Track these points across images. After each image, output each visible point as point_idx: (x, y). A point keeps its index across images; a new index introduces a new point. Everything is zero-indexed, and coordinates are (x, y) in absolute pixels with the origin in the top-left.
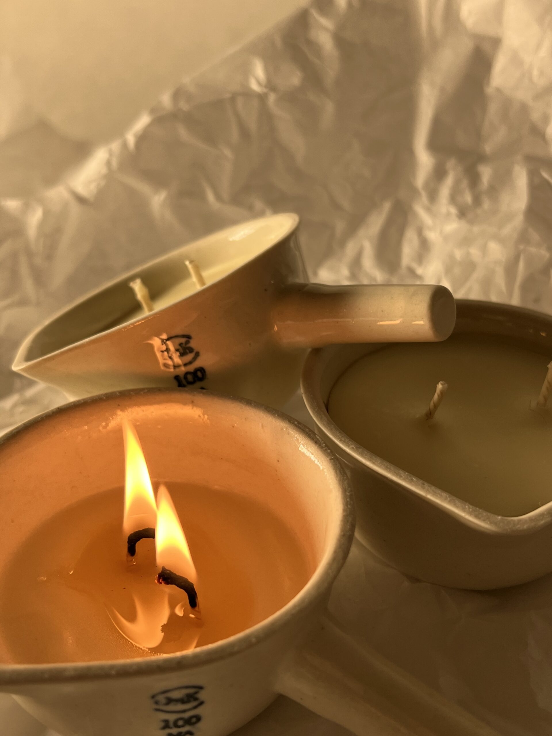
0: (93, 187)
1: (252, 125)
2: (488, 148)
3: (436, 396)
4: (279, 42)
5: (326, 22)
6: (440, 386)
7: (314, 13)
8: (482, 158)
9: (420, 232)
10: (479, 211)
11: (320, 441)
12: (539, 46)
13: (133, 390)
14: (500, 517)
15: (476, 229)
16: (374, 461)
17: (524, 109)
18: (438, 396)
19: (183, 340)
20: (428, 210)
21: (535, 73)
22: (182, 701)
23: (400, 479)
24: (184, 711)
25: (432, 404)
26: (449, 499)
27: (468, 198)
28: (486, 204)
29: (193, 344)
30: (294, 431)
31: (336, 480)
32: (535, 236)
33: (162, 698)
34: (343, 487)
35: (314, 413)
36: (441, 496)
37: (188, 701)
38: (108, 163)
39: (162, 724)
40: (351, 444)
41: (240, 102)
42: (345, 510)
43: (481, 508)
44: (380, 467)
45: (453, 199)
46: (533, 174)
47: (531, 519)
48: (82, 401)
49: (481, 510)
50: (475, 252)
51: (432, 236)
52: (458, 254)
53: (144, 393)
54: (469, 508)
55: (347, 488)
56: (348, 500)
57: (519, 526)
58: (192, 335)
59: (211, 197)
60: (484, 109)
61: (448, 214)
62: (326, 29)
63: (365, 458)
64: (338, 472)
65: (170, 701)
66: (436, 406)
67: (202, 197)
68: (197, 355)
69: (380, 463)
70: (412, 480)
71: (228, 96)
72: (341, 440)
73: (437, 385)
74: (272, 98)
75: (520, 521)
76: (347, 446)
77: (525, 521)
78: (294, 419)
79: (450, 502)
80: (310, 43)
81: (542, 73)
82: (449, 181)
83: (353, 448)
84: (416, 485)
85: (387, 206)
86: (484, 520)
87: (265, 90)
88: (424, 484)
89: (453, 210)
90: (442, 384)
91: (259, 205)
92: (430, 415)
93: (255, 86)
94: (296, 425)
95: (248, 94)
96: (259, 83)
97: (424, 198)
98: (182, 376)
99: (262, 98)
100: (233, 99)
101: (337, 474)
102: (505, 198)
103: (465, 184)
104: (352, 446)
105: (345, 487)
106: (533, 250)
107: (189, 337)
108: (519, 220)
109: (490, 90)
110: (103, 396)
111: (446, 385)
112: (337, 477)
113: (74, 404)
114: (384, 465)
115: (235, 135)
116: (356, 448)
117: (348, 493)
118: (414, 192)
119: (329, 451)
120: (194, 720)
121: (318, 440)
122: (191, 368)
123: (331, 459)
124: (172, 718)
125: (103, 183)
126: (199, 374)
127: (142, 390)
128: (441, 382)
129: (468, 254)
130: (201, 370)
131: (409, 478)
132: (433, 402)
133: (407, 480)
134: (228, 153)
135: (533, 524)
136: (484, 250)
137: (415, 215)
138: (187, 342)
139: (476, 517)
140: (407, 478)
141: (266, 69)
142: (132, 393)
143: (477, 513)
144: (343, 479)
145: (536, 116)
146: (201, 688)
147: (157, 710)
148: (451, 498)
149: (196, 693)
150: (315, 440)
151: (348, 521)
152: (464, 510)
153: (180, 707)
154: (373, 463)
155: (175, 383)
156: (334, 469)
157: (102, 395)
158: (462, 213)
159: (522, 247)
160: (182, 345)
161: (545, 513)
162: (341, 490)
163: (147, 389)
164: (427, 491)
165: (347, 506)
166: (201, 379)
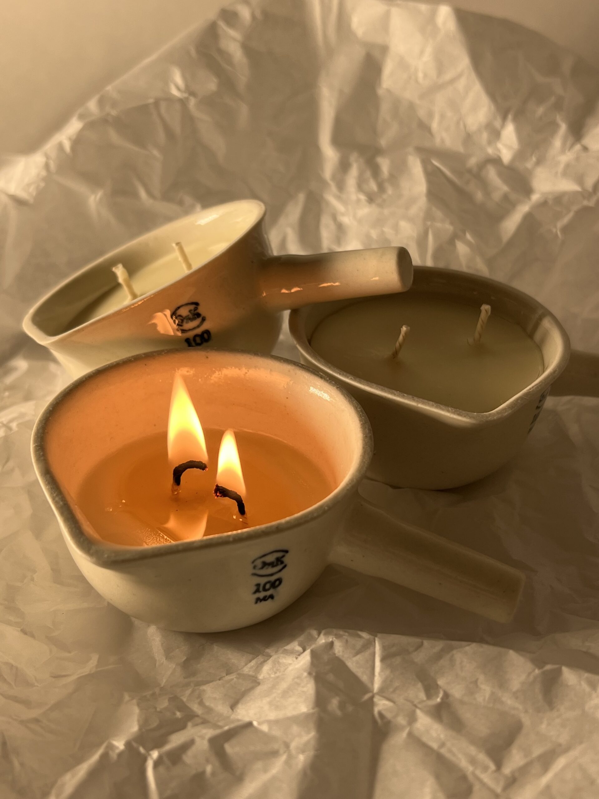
0: (32, 189)
1: (177, 128)
2: (383, 142)
3: (401, 337)
4: (193, 52)
5: (232, 33)
6: (404, 329)
7: (222, 24)
8: (378, 151)
9: (334, 218)
10: (385, 196)
11: (323, 376)
12: (422, 52)
13: (155, 352)
14: (475, 414)
15: (386, 212)
16: (371, 386)
17: (412, 107)
18: (403, 337)
19: (192, 307)
20: (339, 198)
21: (420, 75)
22: (272, 565)
23: (395, 396)
24: (272, 575)
25: (398, 344)
26: (435, 406)
27: (373, 186)
28: (390, 191)
29: (201, 310)
30: (301, 371)
31: (346, 401)
32: (438, 214)
33: (259, 563)
34: (353, 405)
35: (312, 357)
36: (429, 404)
37: (277, 565)
38: (47, 166)
39: (254, 588)
40: (350, 376)
41: (163, 106)
42: (360, 421)
43: (460, 409)
44: (377, 389)
45: (360, 187)
46: (425, 163)
47: (498, 413)
48: (115, 363)
49: (460, 410)
50: (388, 230)
51: (346, 220)
52: (374, 234)
53: (165, 353)
54: (452, 410)
55: (356, 406)
56: (361, 413)
57: (490, 418)
58: (199, 302)
59: (143, 194)
60: (377, 107)
61: (359, 200)
62: (234, 40)
63: (363, 384)
64: (346, 396)
65: (265, 564)
66: (401, 346)
67: (135, 195)
68: (204, 319)
69: (376, 387)
70: (404, 396)
71: (151, 101)
72: (340, 374)
73: (401, 329)
74: (192, 102)
75: (490, 414)
76: (346, 377)
77: (494, 415)
78: (297, 362)
79: (437, 407)
80: (220, 51)
81: (425, 76)
82: (354, 171)
83: (351, 378)
84: (408, 399)
85: (301, 197)
86: (465, 416)
87: (186, 95)
88: (413, 398)
89: (362, 197)
90: (405, 327)
91: (188, 200)
92: (395, 354)
93: (175, 92)
94: (300, 367)
95: (170, 99)
96: (178, 88)
97: (333, 187)
98: (191, 339)
99: (183, 102)
100: (157, 104)
101: (345, 397)
102: (405, 184)
103: (368, 174)
104: (350, 377)
105: (355, 405)
106: (439, 225)
107: (197, 304)
108: (422, 201)
109: (380, 92)
110: (131, 358)
111: (409, 328)
112: (346, 399)
113: (109, 366)
114: (380, 388)
115: (161, 136)
116: (354, 378)
117: (359, 409)
118: (323, 183)
119: (334, 382)
120: (277, 583)
121: (322, 375)
122: (199, 331)
123: (337, 388)
124: (263, 581)
125: (42, 185)
126: (206, 336)
127: (163, 351)
128: (404, 326)
129: (383, 232)
130: (207, 332)
131: (402, 395)
132: (399, 343)
133: (400, 396)
134: (156, 153)
135: (500, 416)
136: (396, 228)
137: (328, 203)
138: (196, 309)
139: (459, 415)
140: (400, 395)
141: (184, 77)
142: (154, 354)
143: (458, 412)
144: (352, 400)
145: (422, 113)
146: (287, 552)
147: (254, 574)
148: (436, 405)
149: (283, 556)
150: (319, 375)
151: (366, 428)
152: (448, 411)
153: (270, 570)
154: (371, 387)
155: (186, 345)
156: (342, 394)
157: (129, 357)
158: (371, 199)
159: (429, 223)
160: (191, 312)
161: (507, 408)
162: (353, 408)
163: (166, 350)
164: (418, 402)
165: (361, 418)
166: (207, 340)
